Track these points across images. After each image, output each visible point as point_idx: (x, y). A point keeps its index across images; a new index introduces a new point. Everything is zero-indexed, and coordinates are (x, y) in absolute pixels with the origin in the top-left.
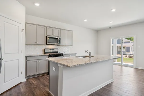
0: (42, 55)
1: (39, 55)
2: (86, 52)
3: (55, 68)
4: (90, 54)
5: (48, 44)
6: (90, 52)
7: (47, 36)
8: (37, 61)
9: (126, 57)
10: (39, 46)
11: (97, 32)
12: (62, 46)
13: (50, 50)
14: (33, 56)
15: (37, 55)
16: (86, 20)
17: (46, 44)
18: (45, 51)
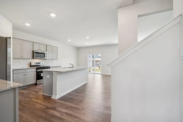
0: (28, 68)
1: (24, 68)
2: (70, 64)
3: (49, 76)
4: (73, 66)
5: (34, 58)
6: (73, 65)
7: (33, 51)
8: (25, 73)
9: (99, 68)
10: (24, 60)
11: (78, 49)
12: (48, 60)
13: (36, 63)
14: (18, 69)
15: (22, 68)
16: (69, 40)
17: (33, 58)
18: (31, 65)
